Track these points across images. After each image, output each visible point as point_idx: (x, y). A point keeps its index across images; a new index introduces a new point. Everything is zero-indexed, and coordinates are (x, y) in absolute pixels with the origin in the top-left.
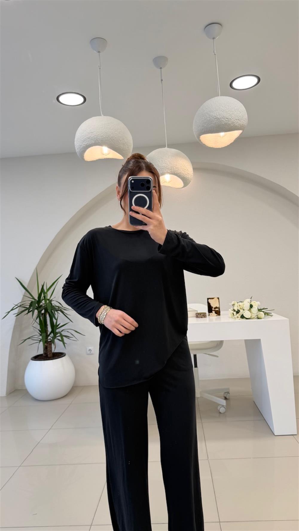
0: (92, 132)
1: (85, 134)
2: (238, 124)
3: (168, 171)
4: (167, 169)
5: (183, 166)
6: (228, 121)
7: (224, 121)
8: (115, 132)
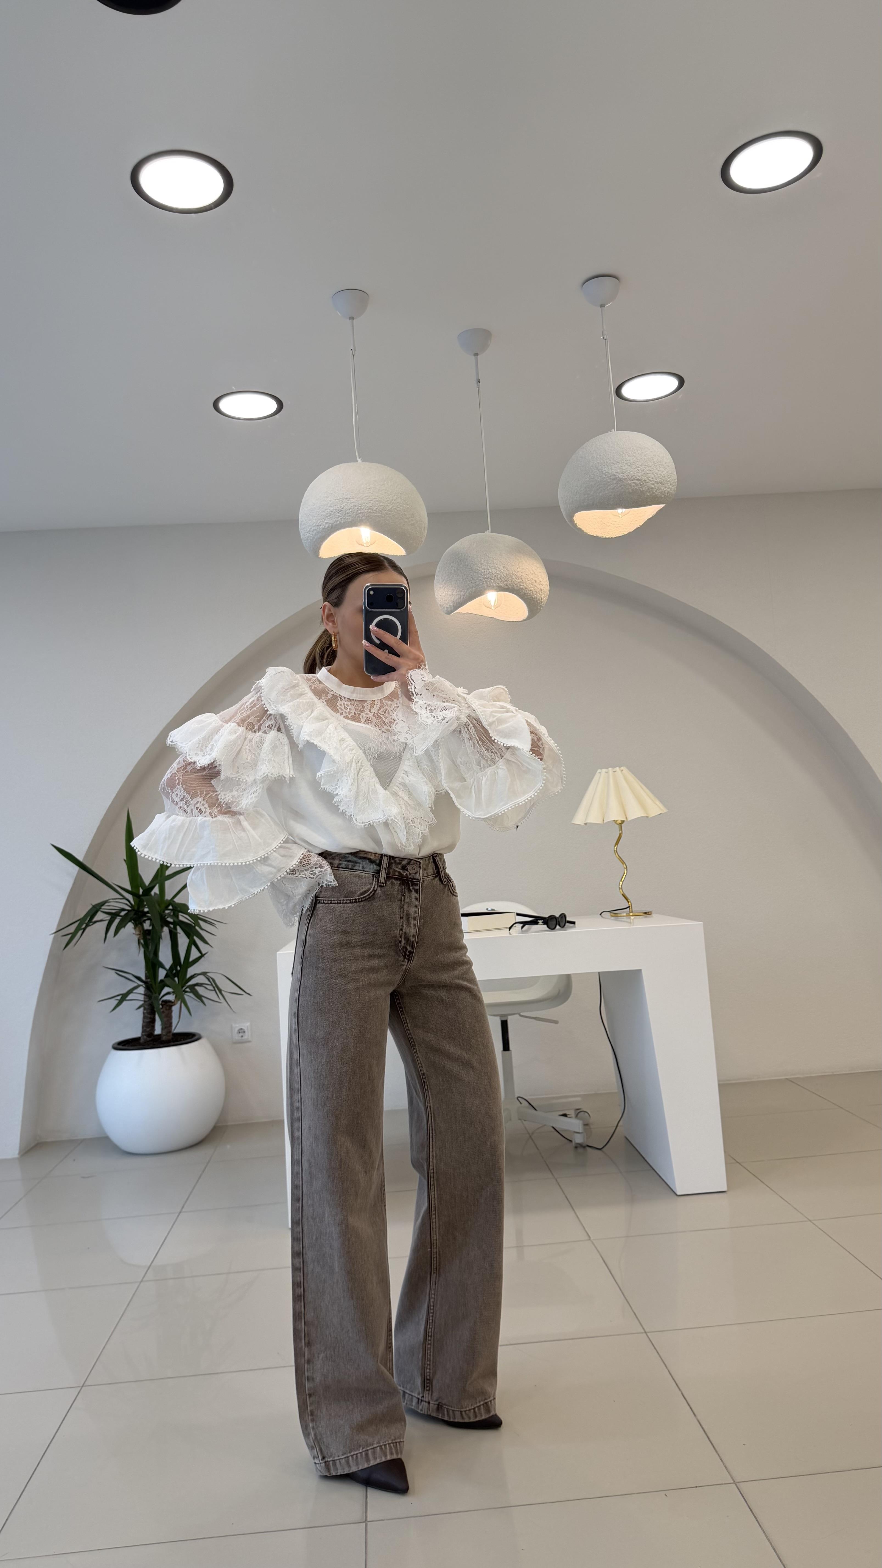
0: (346, 499)
1: (330, 503)
2: (660, 491)
3: (501, 584)
4: (498, 579)
5: (532, 574)
6: (641, 485)
7: (633, 484)
8: (396, 499)
